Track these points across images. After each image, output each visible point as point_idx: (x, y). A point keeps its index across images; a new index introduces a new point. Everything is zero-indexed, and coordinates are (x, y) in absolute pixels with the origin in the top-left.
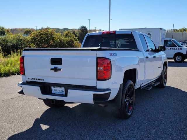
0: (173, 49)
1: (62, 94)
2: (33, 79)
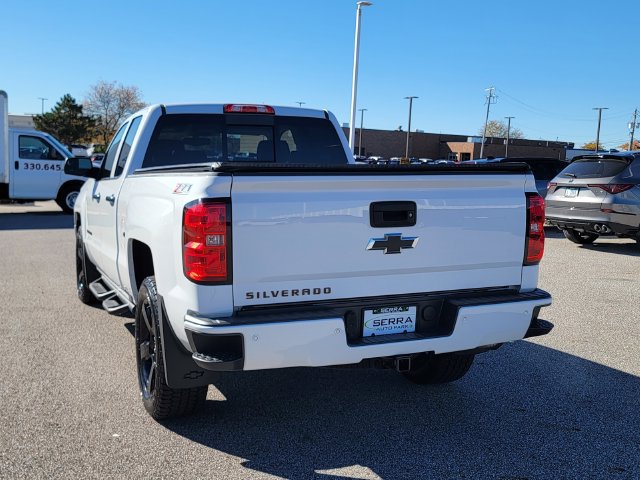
0: (53, 167)
2: (274, 296)
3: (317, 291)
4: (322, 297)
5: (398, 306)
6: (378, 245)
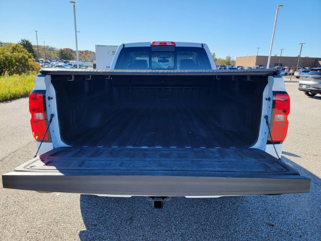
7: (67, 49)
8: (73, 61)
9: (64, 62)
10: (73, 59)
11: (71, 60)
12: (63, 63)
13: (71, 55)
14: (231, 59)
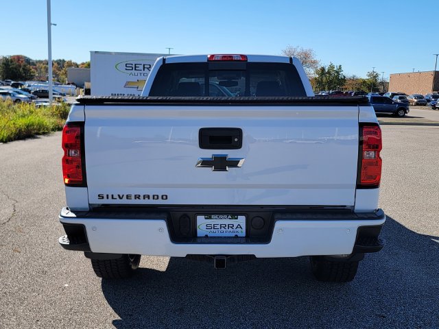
1: (233, 235)
2: (120, 198)
3: (156, 197)
4: (160, 202)
5: (228, 214)
6: (205, 163)
7: (19, 58)
8: (32, 83)
9: (13, 86)
10: (31, 78)
11: (25, 79)
12: (9, 87)
13: (26, 71)
14: (380, 79)
